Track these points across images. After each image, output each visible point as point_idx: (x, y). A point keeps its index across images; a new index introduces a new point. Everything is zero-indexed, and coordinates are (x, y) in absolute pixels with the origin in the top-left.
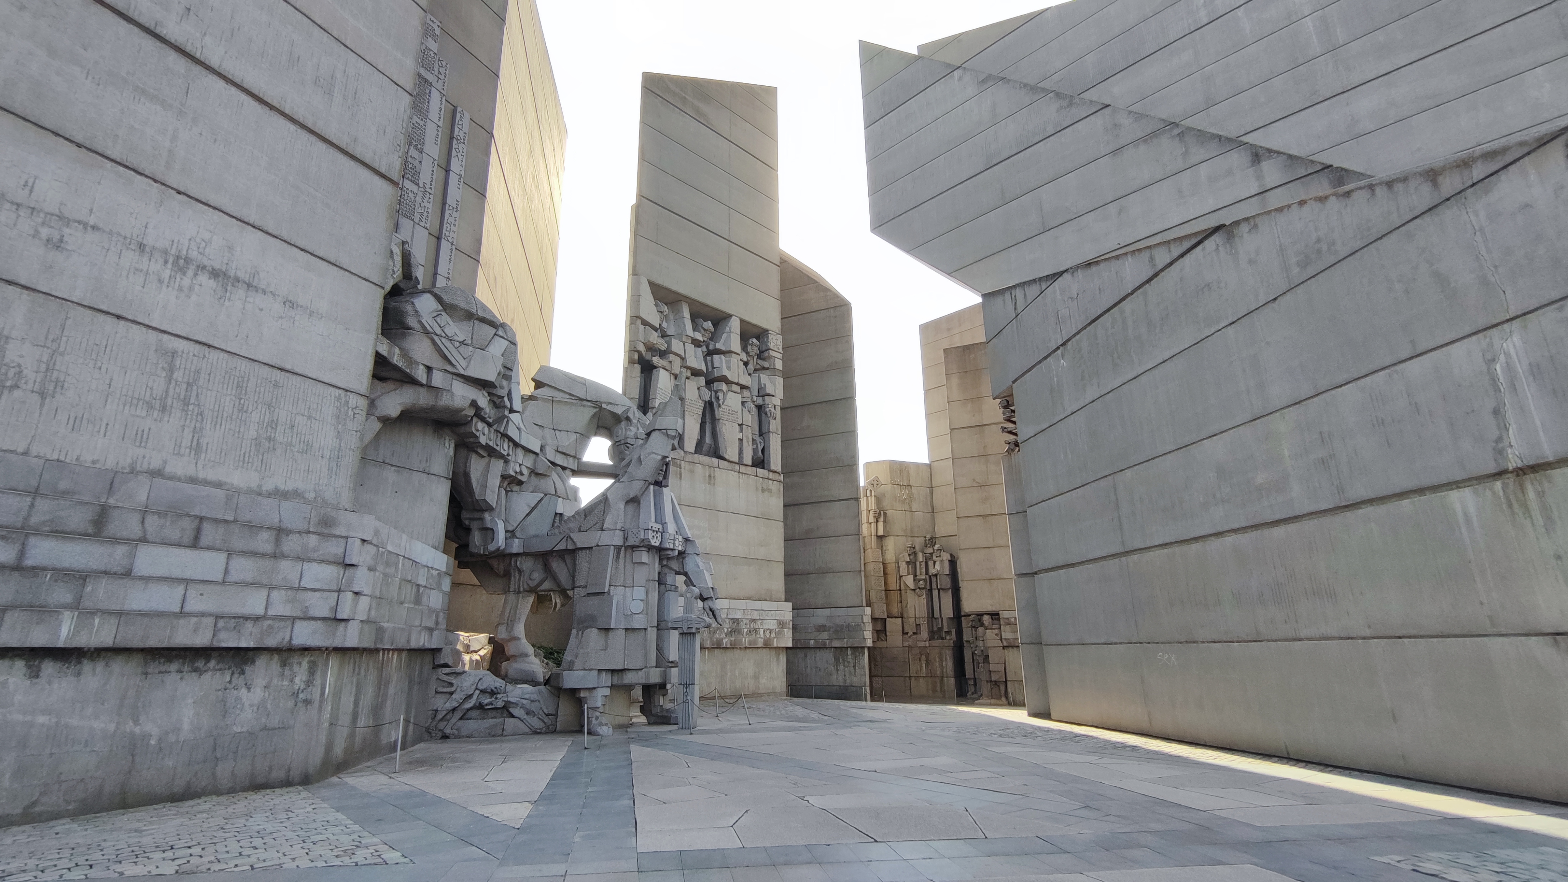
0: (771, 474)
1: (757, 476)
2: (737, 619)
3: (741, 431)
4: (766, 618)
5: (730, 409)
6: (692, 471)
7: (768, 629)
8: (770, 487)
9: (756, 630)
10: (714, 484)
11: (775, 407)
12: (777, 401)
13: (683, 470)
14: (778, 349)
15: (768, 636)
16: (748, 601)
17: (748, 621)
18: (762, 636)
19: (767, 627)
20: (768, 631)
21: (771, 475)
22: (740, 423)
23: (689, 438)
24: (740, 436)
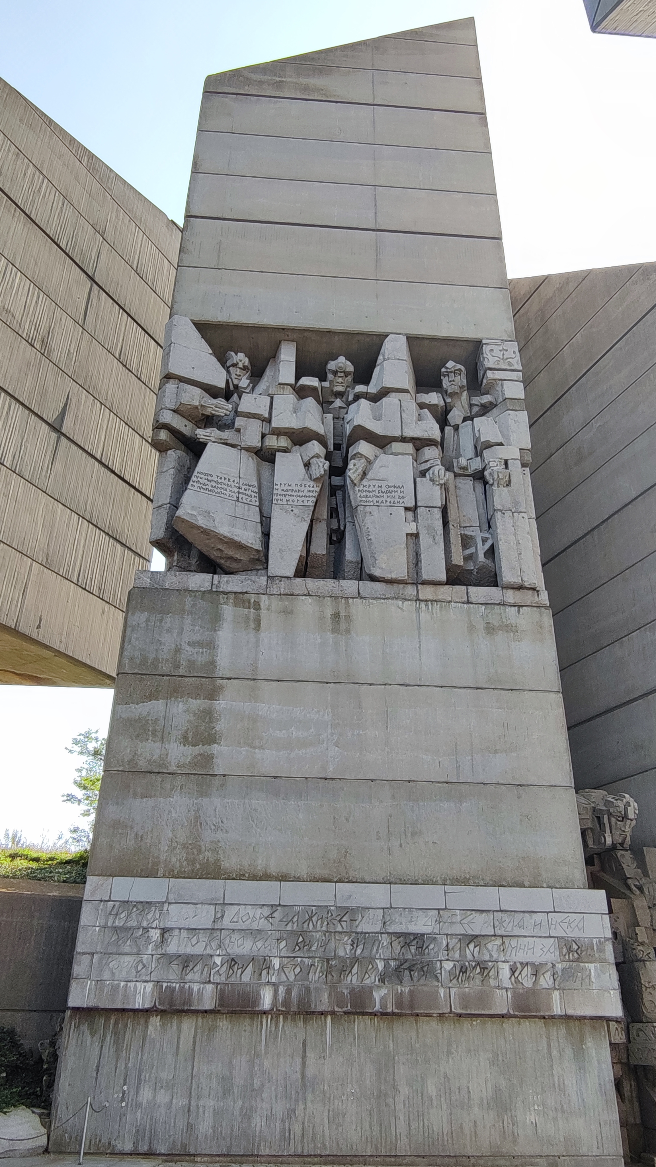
0: (510, 592)
1: (468, 602)
2: (419, 937)
3: (415, 519)
4: (517, 932)
5: (384, 484)
6: (287, 612)
7: (524, 965)
8: (513, 621)
9: (483, 966)
10: (348, 631)
11: (506, 463)
12: (512, 452)
13: (263, 612)
14: (510, 364)
15: (528, 983)
16: (448, 888)
17: (453, 942)
18: (507, 983)
19: (521, 957)
20: (527, 971)
21: (511, 596)
22: (411, 504)
23: (281, 551)
24: (412, 528)
